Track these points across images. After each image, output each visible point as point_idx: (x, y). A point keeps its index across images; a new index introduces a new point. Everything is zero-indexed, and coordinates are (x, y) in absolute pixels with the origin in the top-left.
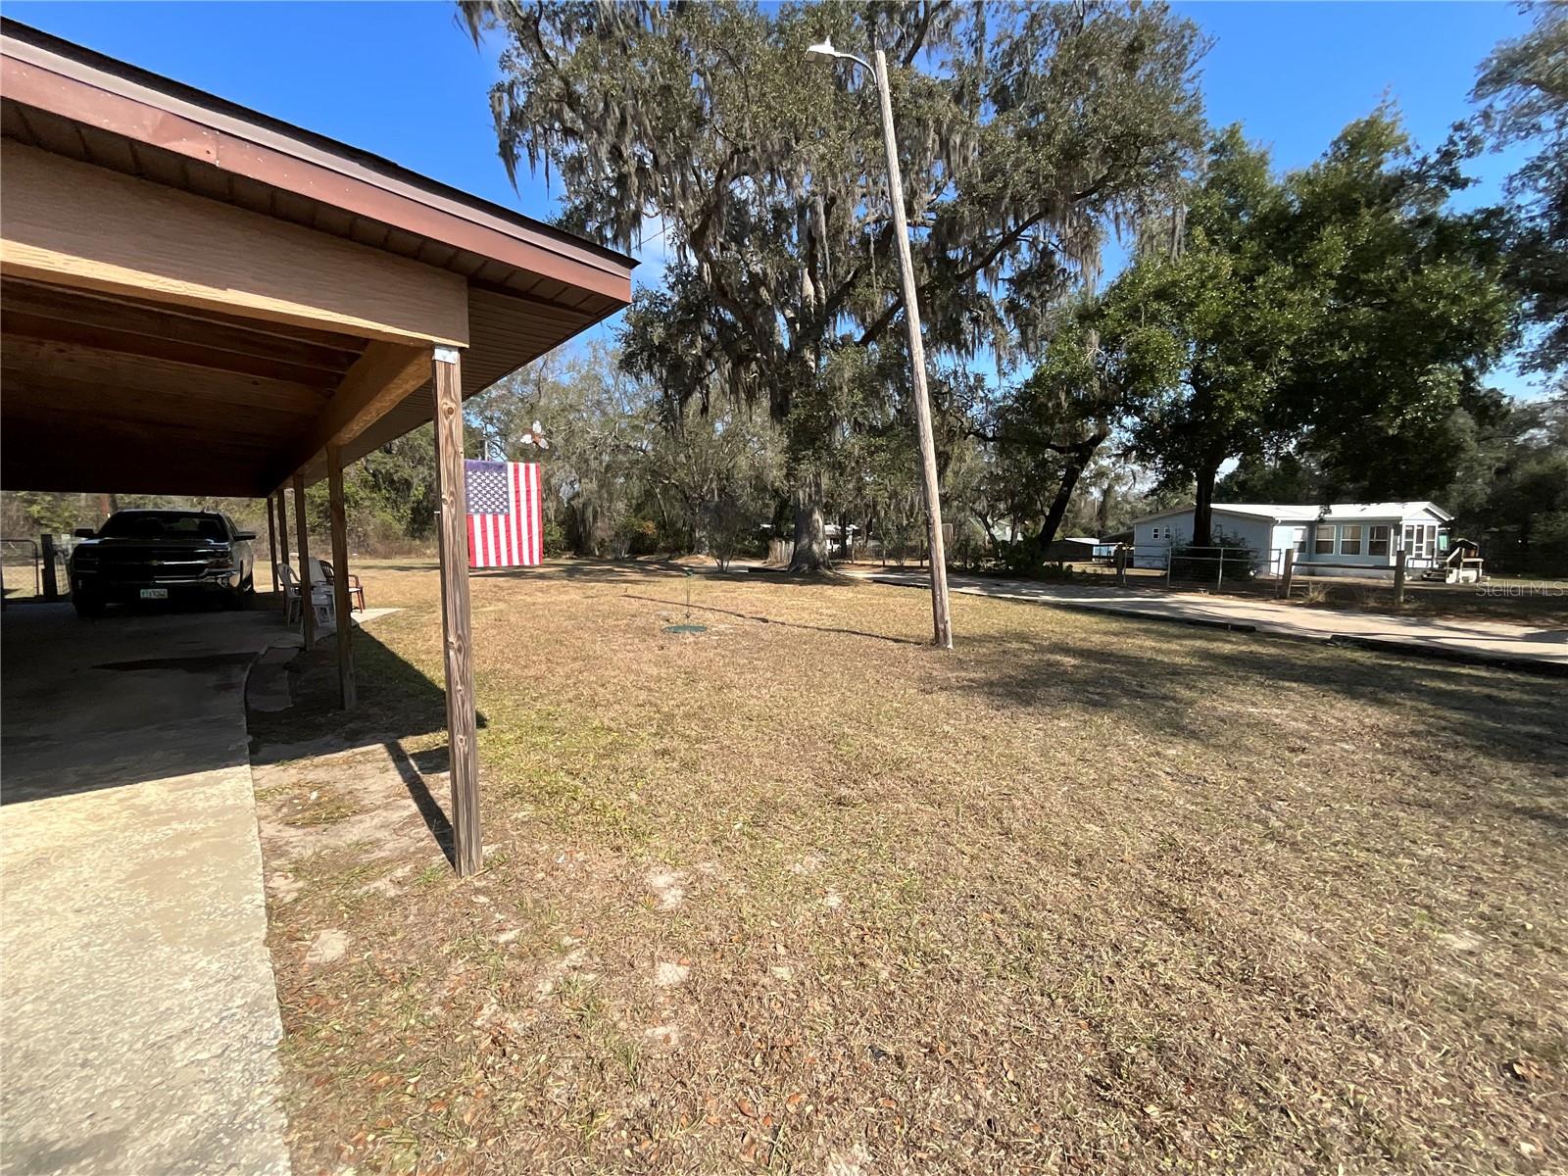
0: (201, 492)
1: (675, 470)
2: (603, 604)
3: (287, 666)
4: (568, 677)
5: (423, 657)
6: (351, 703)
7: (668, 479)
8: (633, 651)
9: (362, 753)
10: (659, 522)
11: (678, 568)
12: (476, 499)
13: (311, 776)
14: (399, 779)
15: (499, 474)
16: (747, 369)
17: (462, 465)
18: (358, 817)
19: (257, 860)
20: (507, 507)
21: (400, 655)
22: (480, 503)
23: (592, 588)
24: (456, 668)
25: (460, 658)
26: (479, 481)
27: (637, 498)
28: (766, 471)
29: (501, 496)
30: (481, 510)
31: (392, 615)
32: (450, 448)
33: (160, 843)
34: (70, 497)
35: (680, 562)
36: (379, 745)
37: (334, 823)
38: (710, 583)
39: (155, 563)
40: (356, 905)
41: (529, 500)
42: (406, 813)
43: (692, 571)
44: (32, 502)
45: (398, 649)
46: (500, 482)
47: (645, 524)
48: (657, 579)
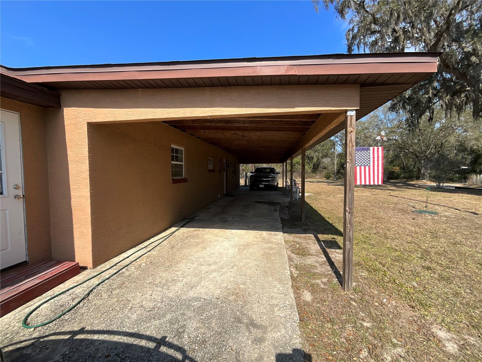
0: (269, 163)
1: (412, 146)
2: (381, 198)
3: (287, 207)
4: (372, 224)
5: (321, 209)
6: (303, 220)
7: (407, 150)
8: (399, 218)
9: (308, 236)
10: (401, 167)
11: (413, 185)
12: (358, 161)
13: (296, 240)
14: (319, 248)
15: (367, 152)
16: (459, 97)
17: (354, 149)
18: (310, 256)
19: (287, 261)
20: (369, 163)
21: (314, 208)
22: (360, 162)
23: (374, 191)
24: (348, 219)
25: (350, 216)
26: (360, 155)
27: (391, 158)
28: (467, 142)
29: (367, 159)
30: (360, 165)
31: (310, 195)
32: (351, 144)
33: (267, 248)
34: (248, 165)
35: (413, 183)
36: (312, 235)
37: (304, 256)
38: (434, 193)
39: (262, 179)
40: (312, 285)
41: (378, 160)
42: (323, 260)
43: (420, 187)
44: (243, 166)
45: (313, 206)
46: (367, 154)
47: (394, 168)
48: (403, 190)
